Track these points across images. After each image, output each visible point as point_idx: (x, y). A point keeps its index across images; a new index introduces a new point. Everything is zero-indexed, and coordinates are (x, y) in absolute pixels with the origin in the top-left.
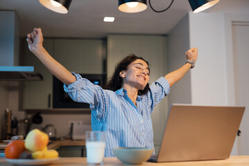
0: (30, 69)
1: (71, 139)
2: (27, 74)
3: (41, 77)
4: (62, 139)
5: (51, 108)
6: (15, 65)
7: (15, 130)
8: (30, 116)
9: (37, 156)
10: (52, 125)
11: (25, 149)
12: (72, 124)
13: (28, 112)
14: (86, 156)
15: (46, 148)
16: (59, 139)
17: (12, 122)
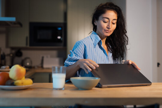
0: (13, 19)
1: (42, 67)
2: (11, 22)
3: (21, 25)
4: (36, 67)
5: (28, 46)
6: (2, 16)
7: (3, 61)
8: (14, 52)
9: (18, 83)
10: (29, 58)
11: (9, 79)
12: (43, 58)
13: (12, 48)
14: (52, 82)
15: (24, 78)
16: (34, 67)
17: (2, 56)
